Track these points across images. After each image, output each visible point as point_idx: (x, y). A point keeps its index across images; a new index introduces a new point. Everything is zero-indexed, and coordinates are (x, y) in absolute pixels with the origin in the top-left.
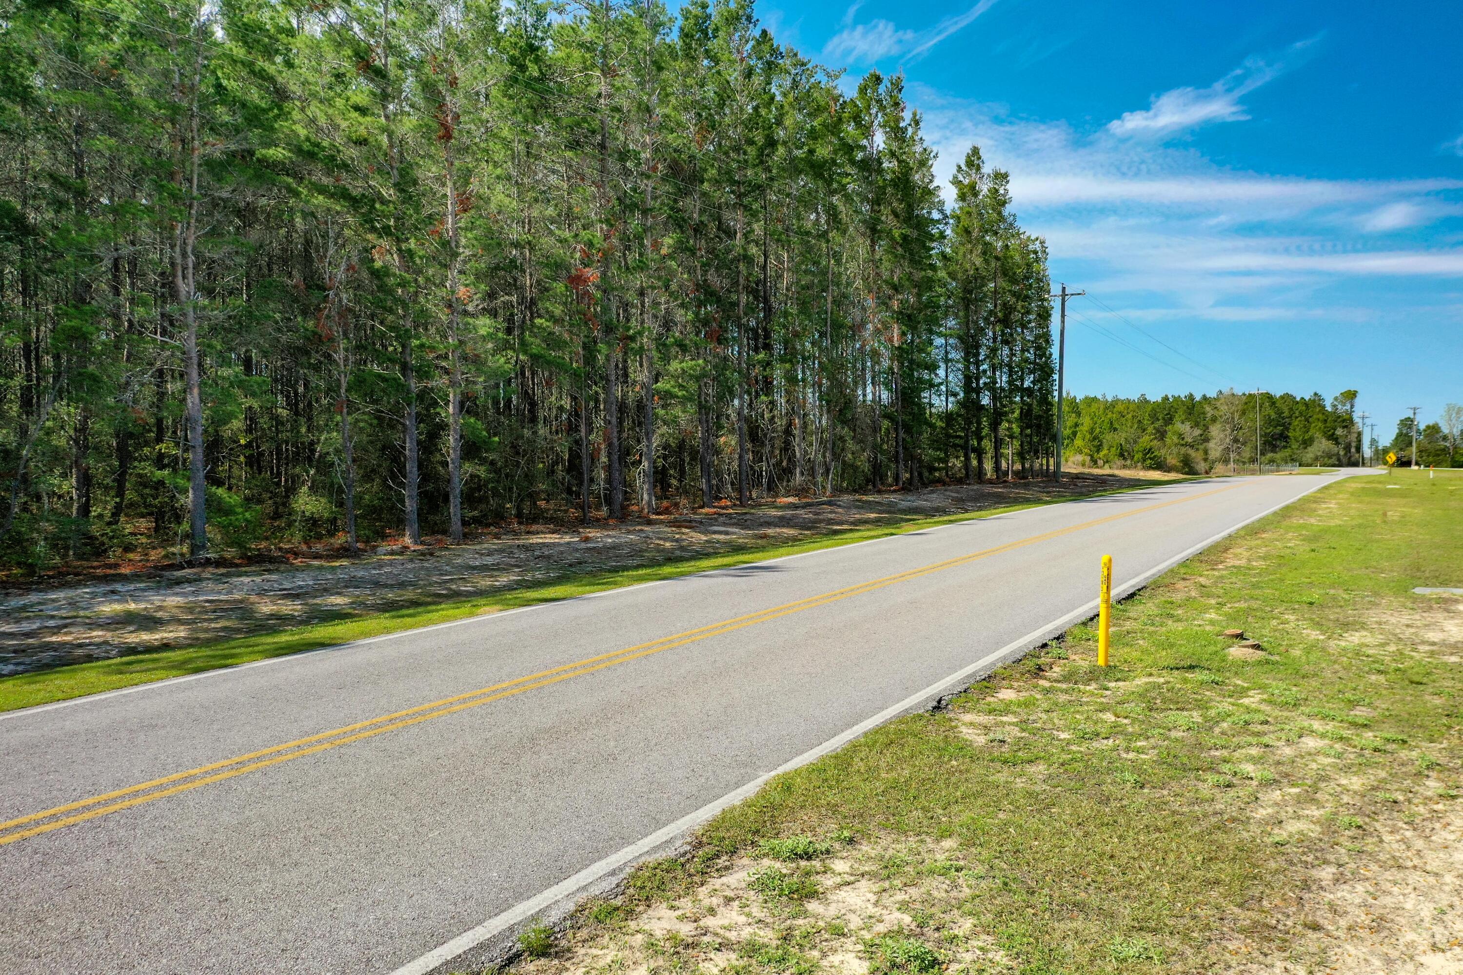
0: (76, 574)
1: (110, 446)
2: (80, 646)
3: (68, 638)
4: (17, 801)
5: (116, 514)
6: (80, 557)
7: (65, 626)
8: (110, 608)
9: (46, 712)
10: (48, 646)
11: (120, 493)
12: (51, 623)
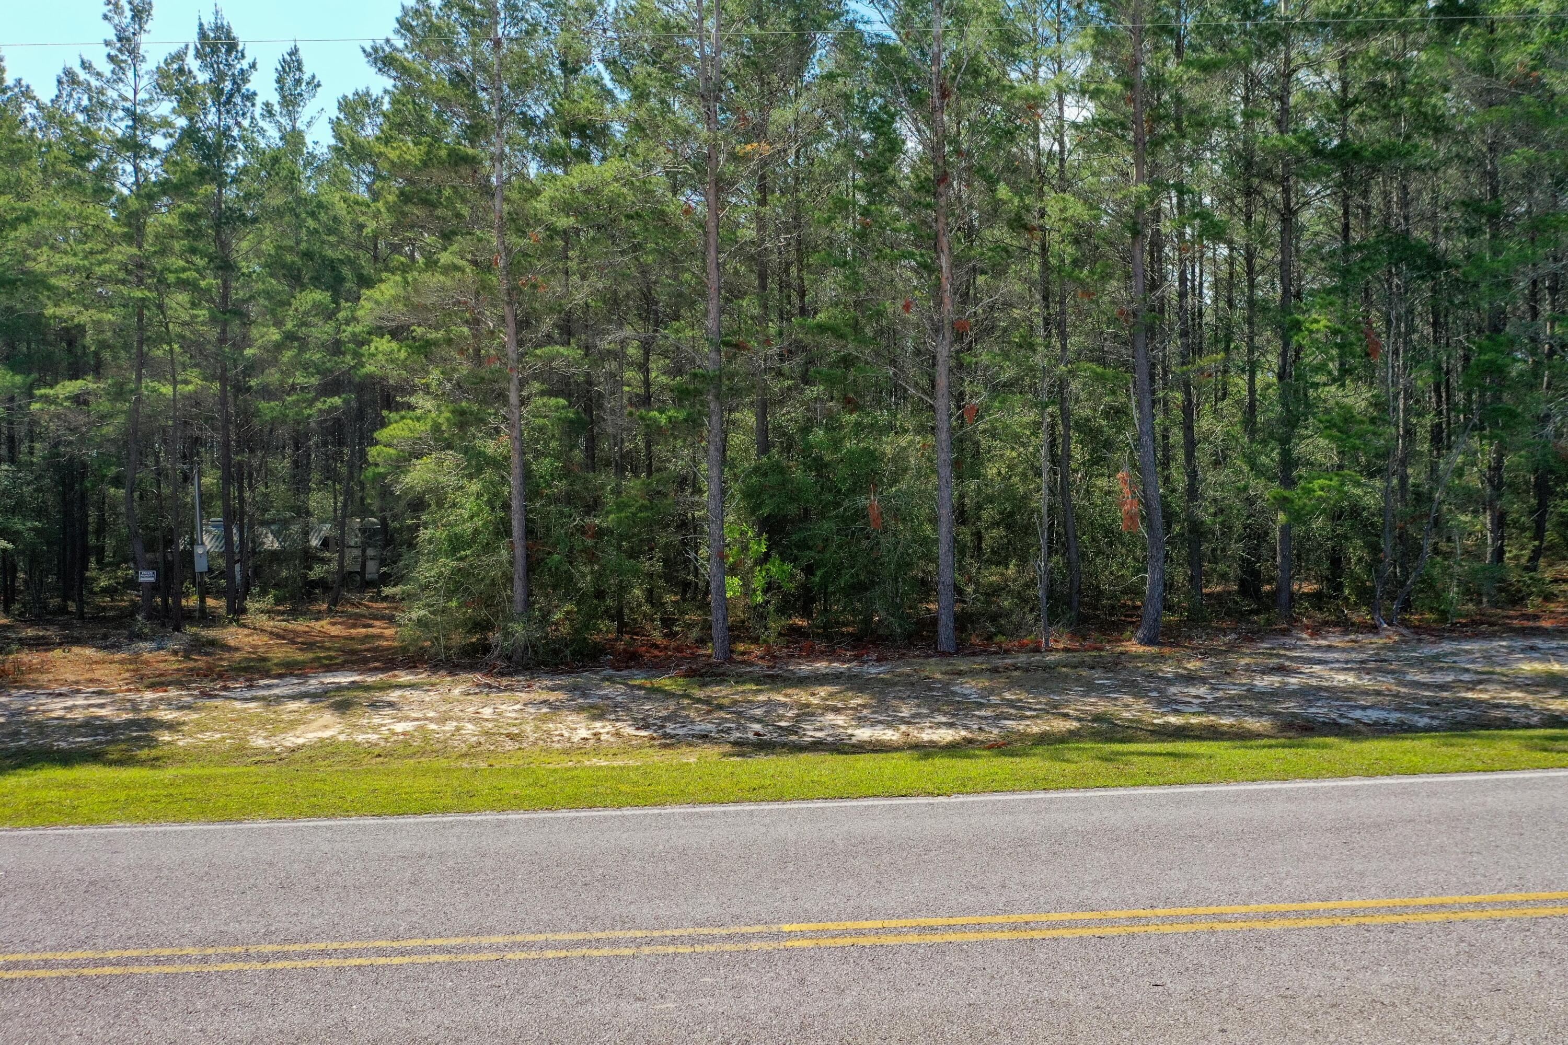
0: (1491, 624)
1: (1527, 482)
2: (1497, 706)
3: (1484, 696)
4: (1441, 877)
5: (1534, 558)
6: (1495, 604)
7: (1480, 682)
8: (1529, 667)
9: (1466, 782)
10: (1464, 703)
11: (1539, 533)
12: (1466, 677)
